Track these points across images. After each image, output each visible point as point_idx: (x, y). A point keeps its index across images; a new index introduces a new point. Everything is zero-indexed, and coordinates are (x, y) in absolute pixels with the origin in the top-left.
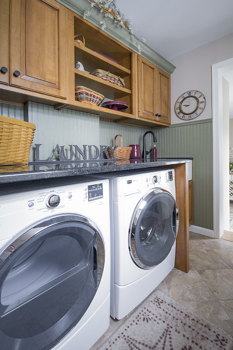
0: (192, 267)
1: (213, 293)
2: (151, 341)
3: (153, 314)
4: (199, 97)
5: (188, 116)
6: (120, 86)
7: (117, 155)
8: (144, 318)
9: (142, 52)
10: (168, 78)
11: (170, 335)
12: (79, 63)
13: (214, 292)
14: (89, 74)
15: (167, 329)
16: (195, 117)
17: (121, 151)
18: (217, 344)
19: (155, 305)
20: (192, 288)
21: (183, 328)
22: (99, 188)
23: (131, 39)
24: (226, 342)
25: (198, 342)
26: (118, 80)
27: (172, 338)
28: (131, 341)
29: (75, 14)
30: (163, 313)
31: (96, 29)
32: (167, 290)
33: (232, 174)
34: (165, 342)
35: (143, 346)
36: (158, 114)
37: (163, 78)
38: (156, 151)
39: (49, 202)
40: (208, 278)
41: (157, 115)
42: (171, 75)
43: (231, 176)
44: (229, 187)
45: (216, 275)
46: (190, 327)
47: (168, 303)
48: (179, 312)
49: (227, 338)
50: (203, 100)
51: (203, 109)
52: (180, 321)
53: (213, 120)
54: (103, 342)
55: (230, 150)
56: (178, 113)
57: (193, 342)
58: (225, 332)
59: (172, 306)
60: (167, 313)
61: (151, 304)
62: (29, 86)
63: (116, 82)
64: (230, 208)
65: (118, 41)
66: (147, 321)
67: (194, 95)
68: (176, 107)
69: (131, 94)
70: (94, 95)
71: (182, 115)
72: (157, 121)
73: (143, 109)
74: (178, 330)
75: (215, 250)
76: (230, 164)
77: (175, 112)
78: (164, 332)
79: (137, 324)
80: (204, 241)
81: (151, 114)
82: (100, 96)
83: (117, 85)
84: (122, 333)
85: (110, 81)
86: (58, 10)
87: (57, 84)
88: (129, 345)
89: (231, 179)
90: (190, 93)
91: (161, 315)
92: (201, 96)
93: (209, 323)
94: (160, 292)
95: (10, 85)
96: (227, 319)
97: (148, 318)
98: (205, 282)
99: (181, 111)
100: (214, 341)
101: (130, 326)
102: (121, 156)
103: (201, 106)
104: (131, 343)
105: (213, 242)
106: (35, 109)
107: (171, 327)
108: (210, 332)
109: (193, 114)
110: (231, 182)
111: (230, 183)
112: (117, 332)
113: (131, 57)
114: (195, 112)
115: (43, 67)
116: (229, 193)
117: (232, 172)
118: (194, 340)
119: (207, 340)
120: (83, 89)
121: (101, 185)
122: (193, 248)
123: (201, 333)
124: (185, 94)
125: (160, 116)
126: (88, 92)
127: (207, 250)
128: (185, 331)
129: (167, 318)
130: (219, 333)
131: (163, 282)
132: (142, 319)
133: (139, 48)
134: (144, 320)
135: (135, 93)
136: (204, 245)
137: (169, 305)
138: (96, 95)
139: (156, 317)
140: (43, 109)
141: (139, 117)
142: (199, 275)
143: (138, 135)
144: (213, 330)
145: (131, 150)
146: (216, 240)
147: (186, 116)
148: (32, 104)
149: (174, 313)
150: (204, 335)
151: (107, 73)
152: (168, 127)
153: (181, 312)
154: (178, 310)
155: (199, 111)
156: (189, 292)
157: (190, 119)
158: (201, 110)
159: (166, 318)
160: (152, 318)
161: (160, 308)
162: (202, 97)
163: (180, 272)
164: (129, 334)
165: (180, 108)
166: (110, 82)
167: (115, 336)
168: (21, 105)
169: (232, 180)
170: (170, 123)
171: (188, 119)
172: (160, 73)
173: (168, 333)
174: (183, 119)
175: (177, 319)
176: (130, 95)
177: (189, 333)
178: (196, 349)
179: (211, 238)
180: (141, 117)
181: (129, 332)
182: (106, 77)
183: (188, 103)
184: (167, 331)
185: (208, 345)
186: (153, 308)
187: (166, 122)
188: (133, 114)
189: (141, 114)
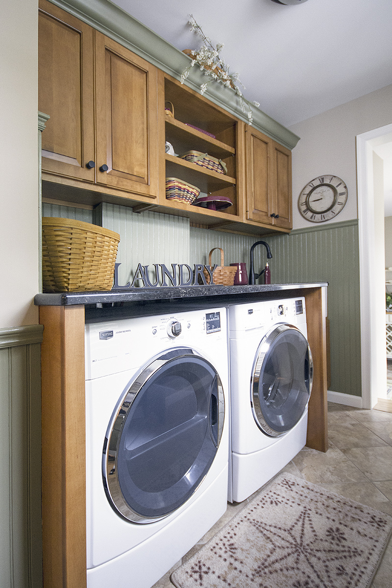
0: (331, 445)
1: (364, 474)
2: (285, 524)
3: (284, 497)
4: (337, 186)
5: (320, 215)
6: (221, 173)
7: (216, 280)
8: (272, 501)
9: (254, 122)
10: (288, 156)
11: (309, 517)
12: (168, 143)
13: (366, 473)
14: (178, 157)
15: (304, 511)
16: (331, 217)
17: (222, 273)
18: (373, 526)
19: (284, 488)
20: (333, 469)
21: (325, 510)
22: (216, 317)
23: (237, 103)
24: (385, 524)
25: (348, 523)
26: (218, 165)
27: (312, 520)
28: (259, 524)
29: (165, 74)
30: (297, 496)
31: (191, 92)
32: (298, 472)
33: (391, 313)
34: (303, 524)
35: (275, 529)
36: (274, 214)
37: (280, 156)
38: (269, 273)
39: (173, 332)
40: (356, 457)
41: (272, 216)
42: (292, 151)
43: (389, 317)
44: (385, 336)
45: (368, 454)
46: (334, 509)
47: (301, 485)
48: (319, 494)
49: (385, 519)
50: (344, 190)
51: (344, 205)
52: (321, 504)
53: (359, 221)
54: (221, 527)
55: (387, 271)
56: (304, 212)
57: (341, 523)
58: (383, 514)
59: (308, 488)
60: (301, 495)
61: (279, 487)
62: (116, 183)
63: (215, 168)
64: (388, 373)
65: (218, 106)
66: (277, 504)
67: (328, 183)
68: (300, 201)
69: (235, 185)
70: (188, 190)
71: (310, 214)
72: (272, 224)
73: (253, 207)
74: (319, 512)
75: (365, 424)
76: (387, 295)
77: (300, 210)
78: (301, 515)
79: (263, 507)
80: (348, 412)
81: (264, 214)
82: (195, 190)
83: (217, 171)
84: (246, 517)
85: (208, 166)
86: (146, 73)
87: (146, 178)
88: (257, 528)
89: (389, 321)
90: (323, 179)
91: (294, 498)
92: (340, 184)
93: (361, 504)
94: (289, 474)
95: (95, 184)
96: (385, 501)
97: (277, 502)
98: (353, 462)
99: (309, 209)
100: (368, 523)
101: (254, 510)
102: (221, 281)
103: (341, 199)
104: (259, 526)
105: (362, 414)
106: (110, 213)
107: (310, 510)
108: (362, 513)
109: (328, 212)
110: (389, 327)
111: (388, 329)
112: (238, 516)
113: (235, 128)
114: (332, 210)
115: (130, 155)
116: (386, 346)
117: (390, 308)
118: (342, 522)
119: (359, 521)
120: (176, 182)
121: (218, 314)
122: (331, 422)
123: (350, 514)
124: (315, 181)
125: (277, 217)
126: (180, 185)
127: (353, 425)
128: (329, 513)
129: (303, 501)
130: (375, 515)
131: (290, 463)
132: (269, 503)
133: (250, 115)
134: (272, 503)
135: (242, 183)
136: (348, 418)
137: (303, 487)
138: (191, 190)
139: (288, 500)
140: (120, 212)
141: (247, 219)
142: (342, 454)
143: (241, 247)
144: (366, 511)
145: (236, 271)
146: (366, 411)
147: (317, 215)
148: (107, 206)
149: (311, 495)
150: (354, 516)
151: (204, 155)
152: (288, 234)
153: (322, 494)
154: (317, 492)
155: (337, 208)
156: (329, 474)
157: (323, 220)
158: (340, 207)
159: (301, 501)
160: (282, 501)
161: (292, 490)
162: (342, 186)
163: (315, 451)
164: (255, 517)
165: (307, 203)
166: (207, 168)
167: (237, 519)
168: (89, 208)
169: (390, 323)
170: (291, 227)
171: (321, 220)
172: (276, 149)
173: (306, 515)
174: (313, 220)
175: (316, 502)
176: (235, 187)
177: (334, 515)
178: (346, 531)
179: (358, 409)
180: (250, 220)
181: (254, 516)
182: (203, 162)
183: (319, 195)
184: (304, 514)
185: (361, 527)
186: (282, 491)
187: (286, 226)
188: (239, 216)
189: (250, 216)
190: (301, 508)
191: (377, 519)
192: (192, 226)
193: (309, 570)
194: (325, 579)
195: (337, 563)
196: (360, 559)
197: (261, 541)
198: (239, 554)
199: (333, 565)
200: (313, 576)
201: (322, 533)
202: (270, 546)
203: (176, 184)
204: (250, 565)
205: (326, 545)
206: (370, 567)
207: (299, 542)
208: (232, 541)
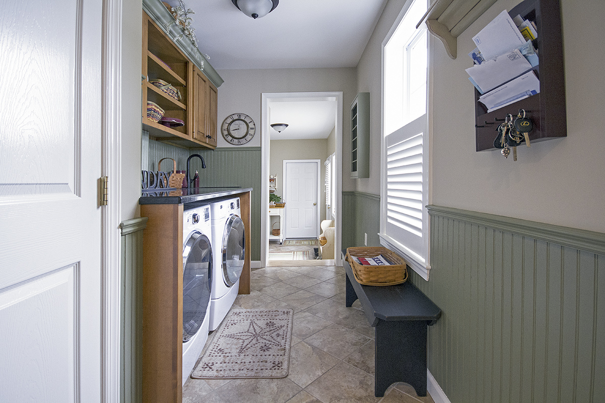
0: (253, 290)
2: (244, 330)
3: (237, 320)
4: (249, 123)
5: (237, 140)
6: (178, 100)
10: (216, 93)
11: (254, 323)
16: (245, 143)
17: (174, 179)
18: (285, 315)
19: (235, 316)
20: (257, 300)
21: (261, 317)
23: (192, 50)
25: (274, 318)
26: (176, 93)
27: (257, 323)
28: (230, 336)
30: (244, 317)
32: (239, 308)
34: (253, 327)
35: (240, 334)
37: (212, 92)
38: (198, 178)
40: (266, 292)
41: (207, 136)
42: (218, 89)
46: (265, 315)
48: (255, 312)
49: (289, 311)
50: (253, 127)
51: (253, 136)
52: (258, 316)
53: (262, 149)
54: (209, 346)
56: (226, 136)
58: (287, 309)
59: (248, 312)
60: (246, 316)
61: (232, 317)
63: (174, 95)
66: (235, 324)
67: (243, 119)
68: (223, 128)
69: (186, 110)
70: (159, 112)
71: (230, 138)
72: (206, 143)
73: (197, 129)
74: (259, 319)
77: (222, 133)
78: (250, 324)
79: (228, 328)
81: (203, 135)
82: (162, 112)
83: (175, 98)
84: (220, 336)
85: (169, 93)
90: (240, 115)
91: (243, 319)
92: (251, 122)
93: (276, 310)
96: (286, 305)
98: (265, 294)
99: (229, 134)
100: (282, 315)
101: (223, 331)
102: (173, 185)
103: (251, 132)
105: (262, 270)
107: (254, 320)
109: (242, 139)
112: (216, 337)
113: (187, 66)
114: (245, 138)
118: (271, 319)
119: (278, 316)
120: (152, 105)
121: (209, 209)
123: (273, 315)
124: (235, 115)
125: (209, 138)
126: (155, 108)
127: (259, 277)
128: (263, 318)
132: (230, 325)
133: (202, 63)
134: (232, 325)
135: (190, 110)
136: (255, 275)
137: (245, 313)
139: (240, 320)
141: (193, 138)
142: (259, 292)
144: (279, 311)
145: (184, 178)
146: (264, 269)
147: (235, 140)
149: (251, 314)
150: (275, 315)
151: (168, 85)
152: (213, 150)
153: (257, 312)
155: (249, 137)
156: (256, 303)
157: (239, 144)
158: (251, 137)
159: (247, 318)
160: (237, 322)
161: (240, 316)
162: (252, 124)
163: (244, 295)
165: (228, 130)
166: (169, 95)
167: (216, 339)
170: (216, 146)
171: (237, 144)
172: (210, 87)
174: (232, 143)
175: (255, 316)
176: (185, 112)
177: (266, 318)
178: (274, 321)
179: (259, 269)
180: (195, 139)
181: (225, 333)
182: (167, 90)
183: (237, 126)
184: (252, 323)
185: (280, 317)
186: (235, 318)
187: (214, 144)
188: (188, 135)
189: (195, 135)
190: (249, 321)
191: (286, 312)
192: (150, 138)
193: (264, 341)
194: (273, 341)
195: (275, 333)
196: (284, 328)
197: (235, 341)
198: (226, 351)
199: (274, 335)
200: (267, 342)
201: (264, 326)
202: (241, 341)
203: (153, 107)
204: (235, 352)
205: (268, 329)
206: (289, 329)
207: (254, 333)
208: (219, 348)
